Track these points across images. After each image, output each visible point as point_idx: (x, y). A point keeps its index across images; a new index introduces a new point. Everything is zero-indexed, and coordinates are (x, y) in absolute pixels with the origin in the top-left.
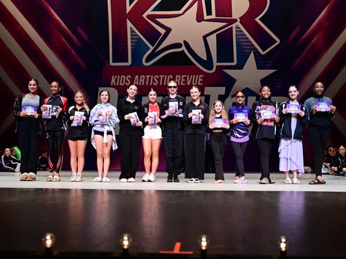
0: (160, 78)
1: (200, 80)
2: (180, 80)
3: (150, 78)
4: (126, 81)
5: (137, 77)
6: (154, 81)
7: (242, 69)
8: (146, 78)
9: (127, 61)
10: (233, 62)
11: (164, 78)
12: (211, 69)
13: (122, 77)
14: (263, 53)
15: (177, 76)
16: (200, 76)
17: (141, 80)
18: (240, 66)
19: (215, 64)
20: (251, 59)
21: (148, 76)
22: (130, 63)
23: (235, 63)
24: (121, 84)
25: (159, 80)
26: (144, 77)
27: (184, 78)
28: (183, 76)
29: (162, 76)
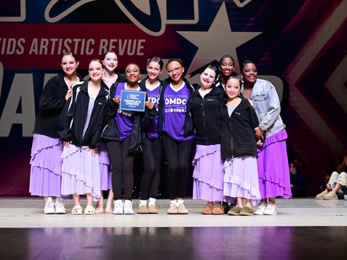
0: (74, 43)
1: (140, 47)
2: (108, 47)
3: (57, 43)
4: (17, 47)
5: (35, 41)
6: (63, 47)
7: (207, 30)
8: (50, 43)
9: (19, 15)
10: (194, 19)
11: (80, 43)
12: (158, 29)
13: (10, 40)
14: (240, 5)
15: (102, 41)
16: (140, 41)
17: (42, 46)
18: (204, 26)
19: (165, 21)
20: (222, 14)
21: (54, 40)
22: (23, 18)
23: (196, 21)
24: (8, 53)
25: (72, 46)
26: (47, 40)
27: (114, 43)
28: (112, 41)
29: (77, 41)
